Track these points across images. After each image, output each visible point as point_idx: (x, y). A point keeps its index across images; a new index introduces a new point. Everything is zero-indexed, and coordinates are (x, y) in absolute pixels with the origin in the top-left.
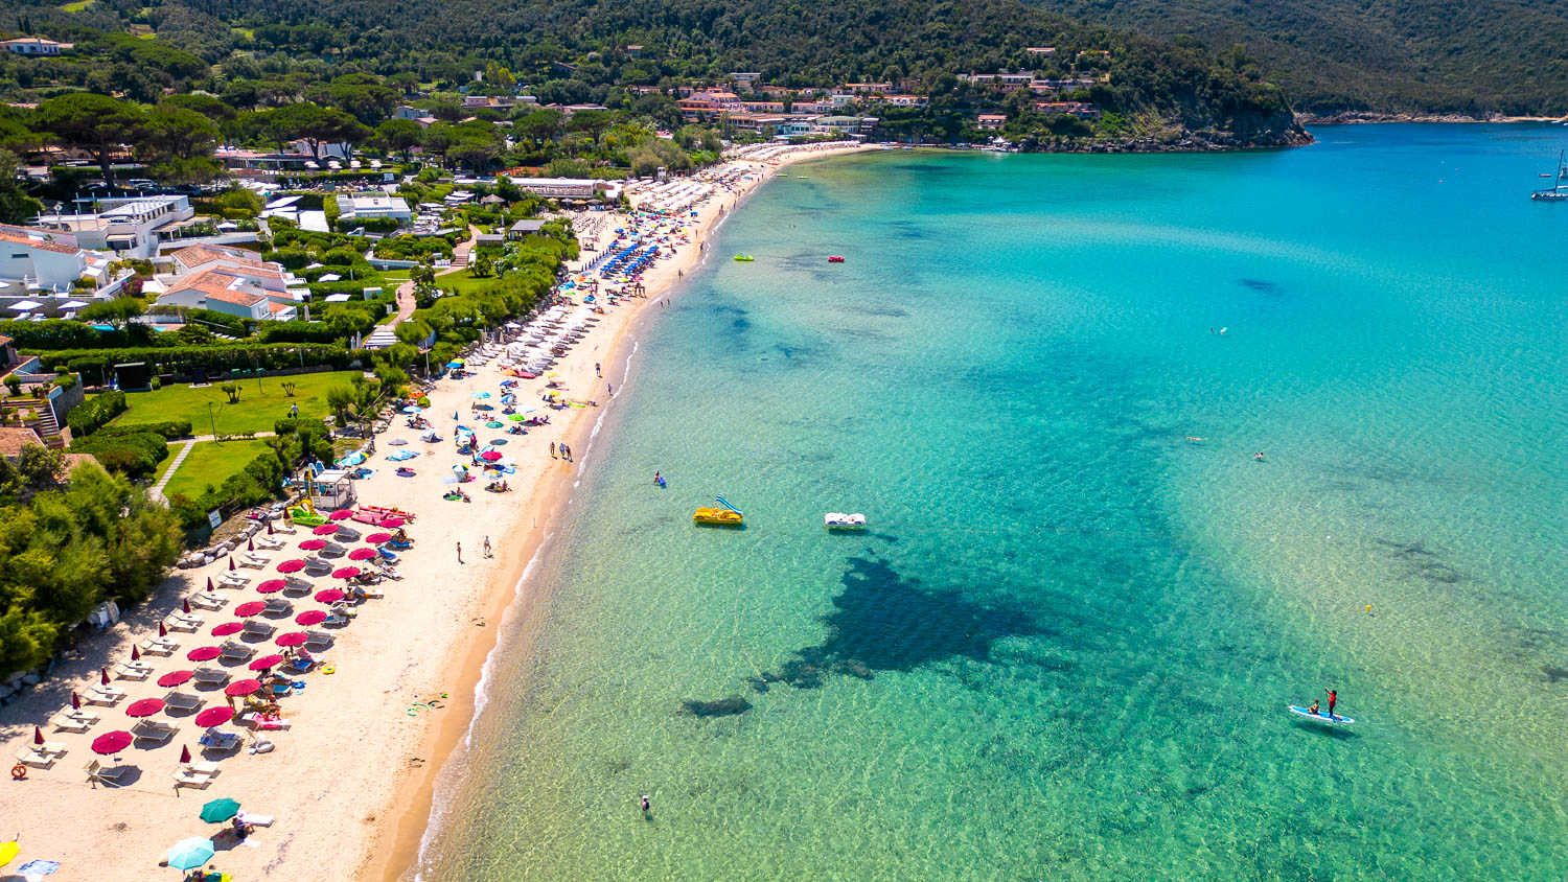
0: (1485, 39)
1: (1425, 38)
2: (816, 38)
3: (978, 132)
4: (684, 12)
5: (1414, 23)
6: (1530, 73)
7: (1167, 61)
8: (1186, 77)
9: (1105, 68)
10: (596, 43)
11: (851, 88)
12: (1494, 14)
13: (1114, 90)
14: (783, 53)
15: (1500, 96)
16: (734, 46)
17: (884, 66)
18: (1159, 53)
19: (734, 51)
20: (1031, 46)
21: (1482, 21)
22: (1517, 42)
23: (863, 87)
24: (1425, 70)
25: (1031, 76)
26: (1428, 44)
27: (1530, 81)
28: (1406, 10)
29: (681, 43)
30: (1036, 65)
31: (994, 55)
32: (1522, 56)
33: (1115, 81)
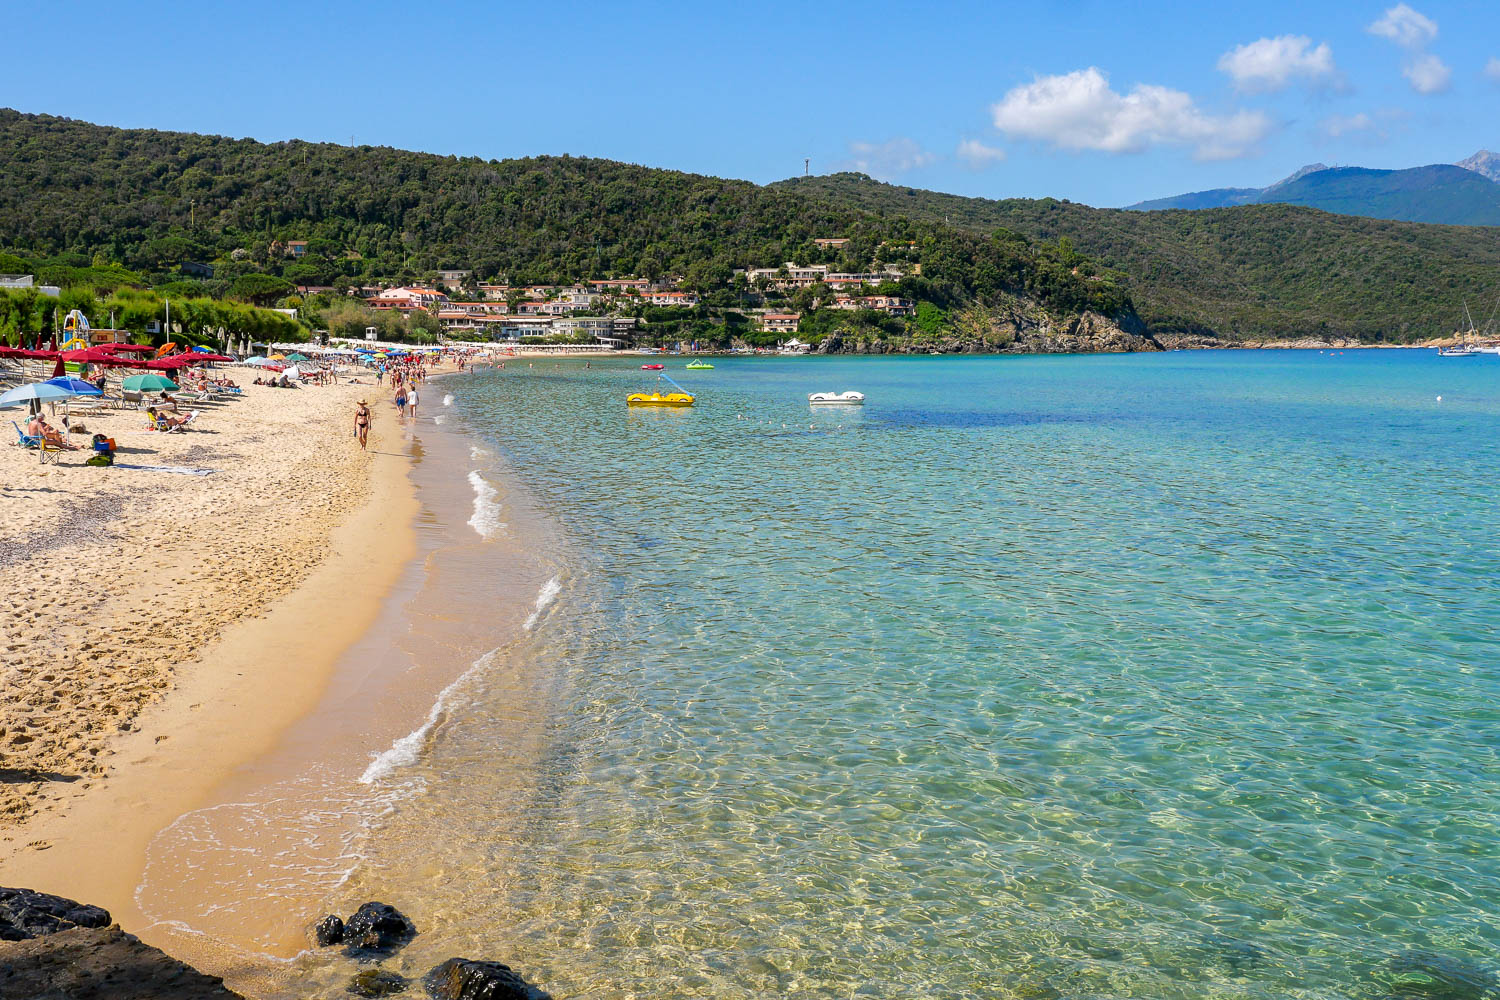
0: (1321, 265)
1: (1257, 266)
2: (544, 230)
3: (765, 335)
4: (363, 203)
5: (1242, 249)
6: (1378, 298)
7: (988, 251)
8: (1011, 270)
9: (915, 260)
10: (245, 238)
11: (595, 286)
12: (1327, 239)
13: (929, 282)
14: (502, 246)
15: (1352, 323)
16: (435, 241)
17: (636, 260)
18: (976, 244)
19: (434, 247)
20: (822, 236)
21: (1316, 246)
22: (1358, 266)
23: (611, 284)
24: (1263, 297)
25: (823, 268)
26: (1261, 271)
27: (1380, 307)
28: (1230, 236)
29: (361, 238)
30: (831, 257)
31: (776, 246)
32: (1366, 281)
33: (929, 273)
